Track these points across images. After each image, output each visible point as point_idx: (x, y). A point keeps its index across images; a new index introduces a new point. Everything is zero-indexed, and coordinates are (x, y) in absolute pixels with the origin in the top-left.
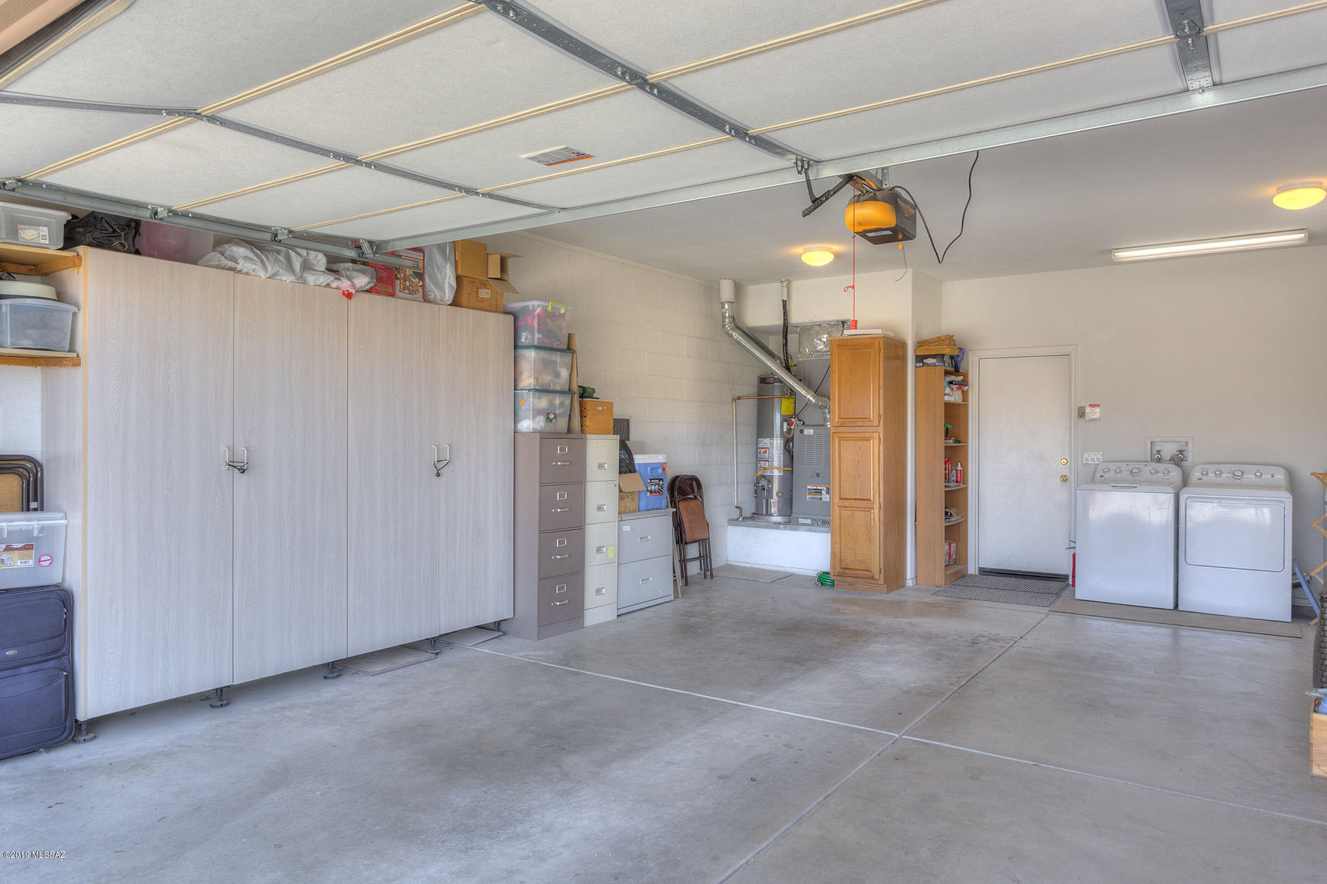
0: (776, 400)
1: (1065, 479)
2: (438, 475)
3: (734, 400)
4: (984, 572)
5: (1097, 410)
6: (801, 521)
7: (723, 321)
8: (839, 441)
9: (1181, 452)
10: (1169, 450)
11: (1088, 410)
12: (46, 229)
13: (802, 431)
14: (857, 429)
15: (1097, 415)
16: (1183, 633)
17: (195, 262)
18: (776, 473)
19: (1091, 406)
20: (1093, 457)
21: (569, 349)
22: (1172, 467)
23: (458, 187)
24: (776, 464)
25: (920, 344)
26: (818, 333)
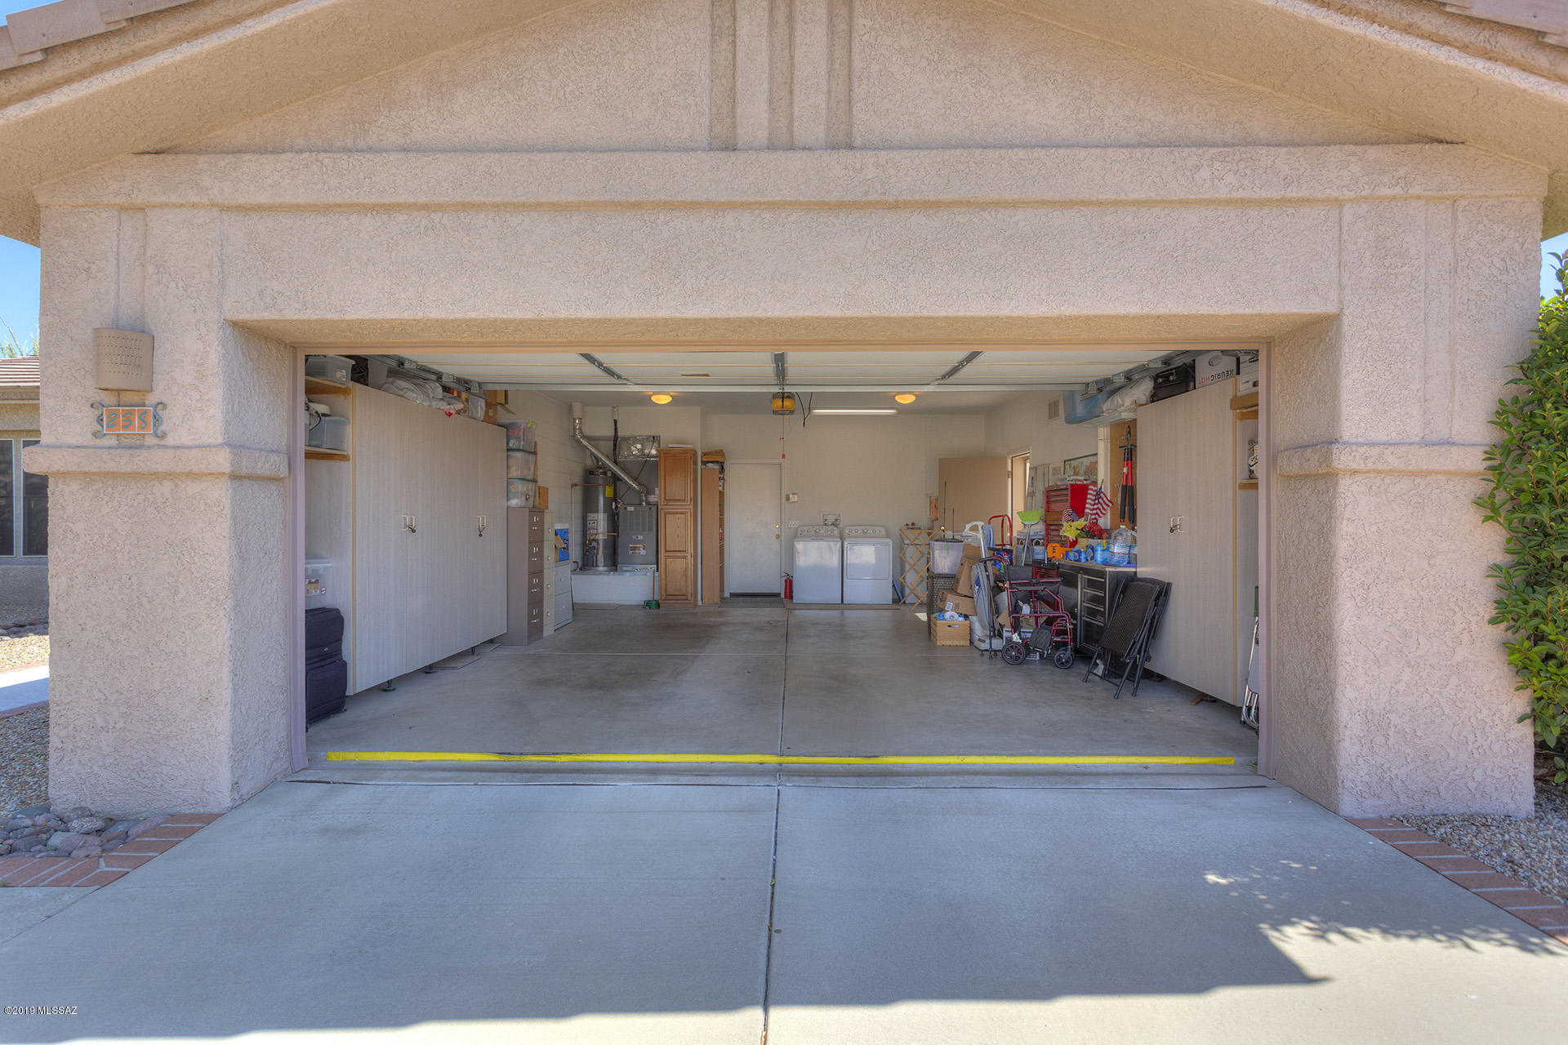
0: (601, 488)
1: (778, 537)
2: (481, 535)
3: (572, 486)
4: (732, 595)
5: (796, 496)
6: (625, 569)
7: (575, 431)
8: (665, 515)
9: (837, 520)
10: (831, 519)
11: (791, 496)
12: (344, 371)
13: (626, 508)
14: (675, 507)
15: (796, 500)
16: (846, 612)
17: (379, 388)
18: (601, 537)
19: (793, 494)
20: (795, 524)
21: (535, 453)
22: (833, 527)
23: (617, 375)
24: (601, 530)
25: (704, 454)
26: (634, 443)
